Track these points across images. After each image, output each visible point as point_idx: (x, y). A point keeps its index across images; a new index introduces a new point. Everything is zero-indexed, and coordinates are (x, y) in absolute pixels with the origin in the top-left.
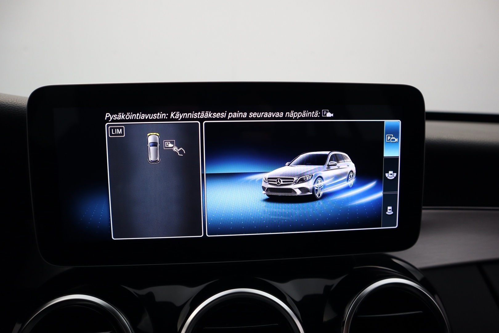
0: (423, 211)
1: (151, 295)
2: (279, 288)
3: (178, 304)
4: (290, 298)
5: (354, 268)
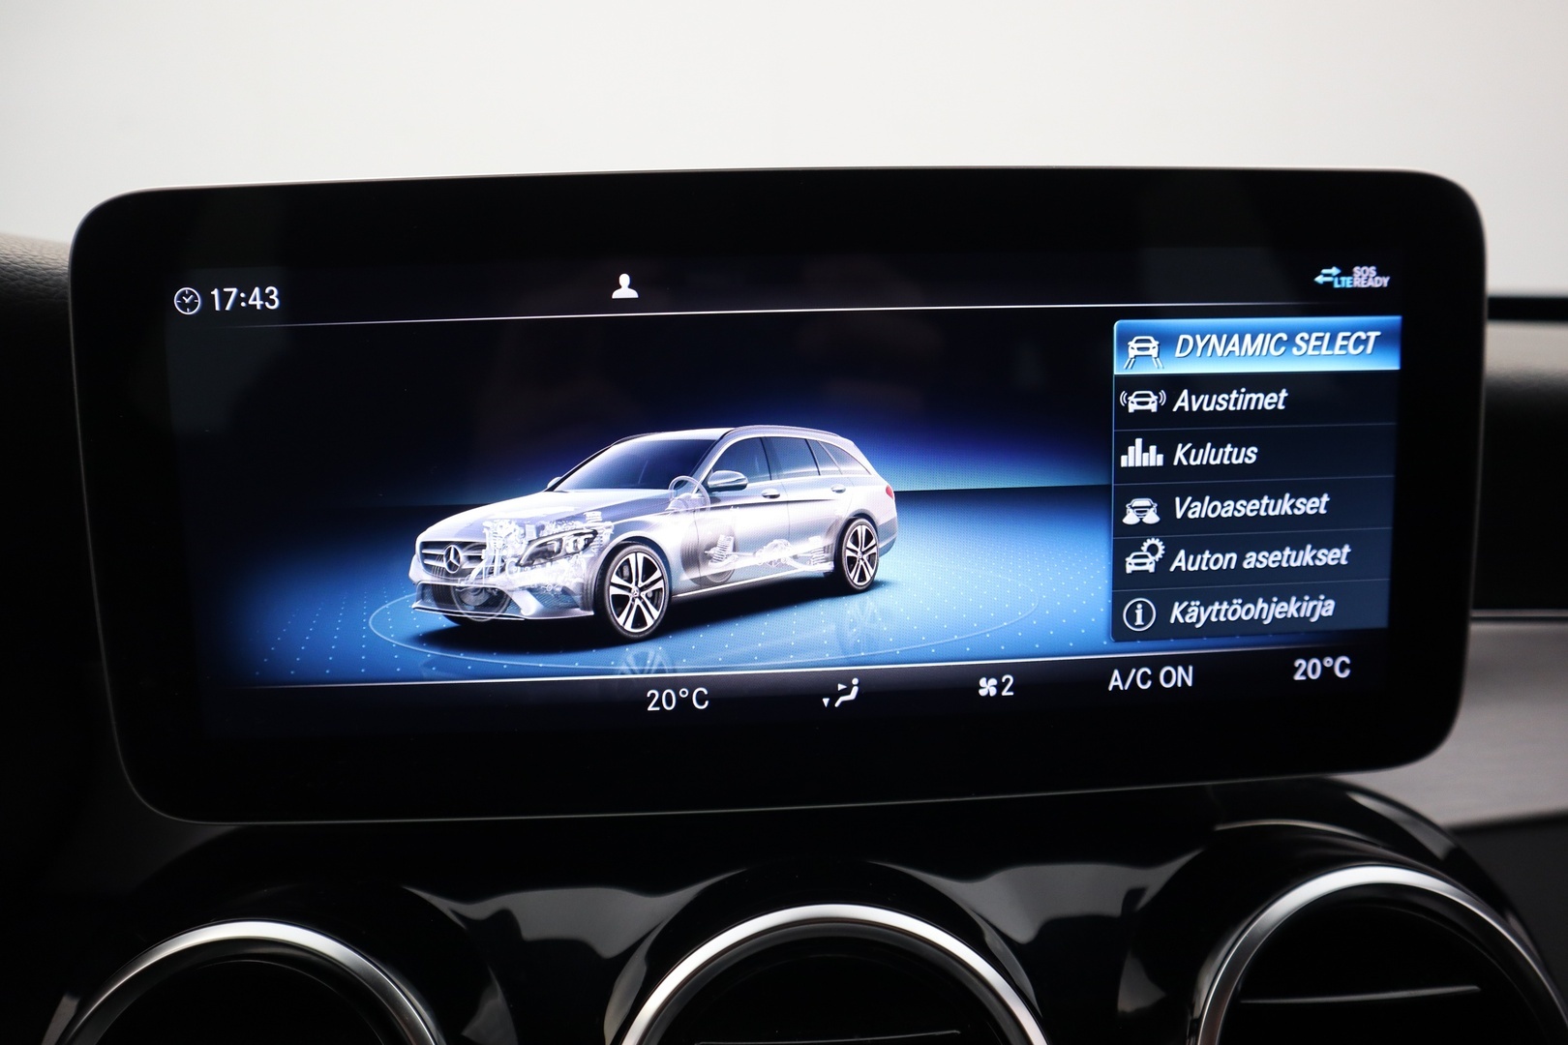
0: (1475, 629)
1: (505, 919)
2: (954, 899)
3: (609, 949)
4: (994, 932)
5: (1218, 828)
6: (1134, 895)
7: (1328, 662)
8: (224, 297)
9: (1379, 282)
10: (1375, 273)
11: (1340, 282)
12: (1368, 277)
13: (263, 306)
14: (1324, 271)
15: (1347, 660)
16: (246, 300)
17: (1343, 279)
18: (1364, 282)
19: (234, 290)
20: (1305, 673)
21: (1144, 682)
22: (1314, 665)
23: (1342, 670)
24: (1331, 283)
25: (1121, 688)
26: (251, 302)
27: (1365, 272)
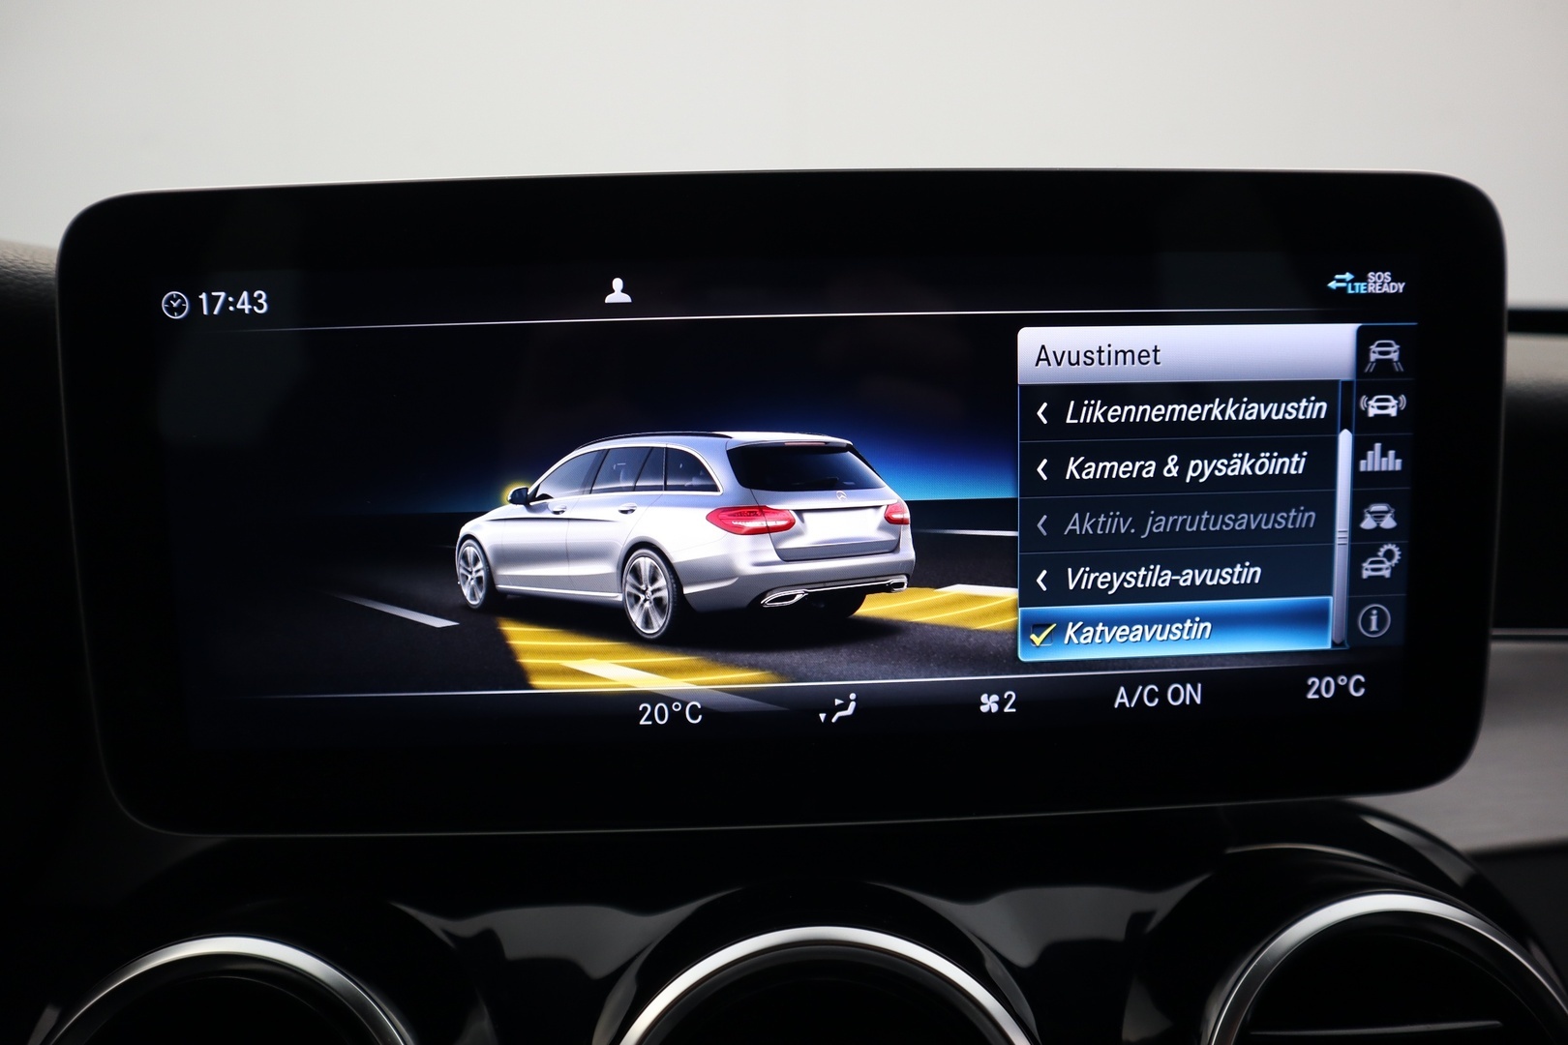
0: (1495, 647)
1: (489, 938)
2: (955, 924)
3: (598, 969)
4: (995, 957)
5: (1230, 851)
6: (1138, 920)
7: (1342, 680)
8: (213, 301)
9: (1394, 288)
10: (1390, 279)
11: (1353, 288)
12: (1383, 282)
13: (251, 310)
14: (1338, 277)
15: (1362, 679)
16: (234, 304)
17: (1357, 284)
18: (1378, 288)
19: (223, 295)
20: (1318, 692)
21: (1151, 700)
22: (1328, 683)
23: (1357, 689)
24: (1345, 289)
25: (1128, 705)
26: (239, 306)
27: (1379, 277)
